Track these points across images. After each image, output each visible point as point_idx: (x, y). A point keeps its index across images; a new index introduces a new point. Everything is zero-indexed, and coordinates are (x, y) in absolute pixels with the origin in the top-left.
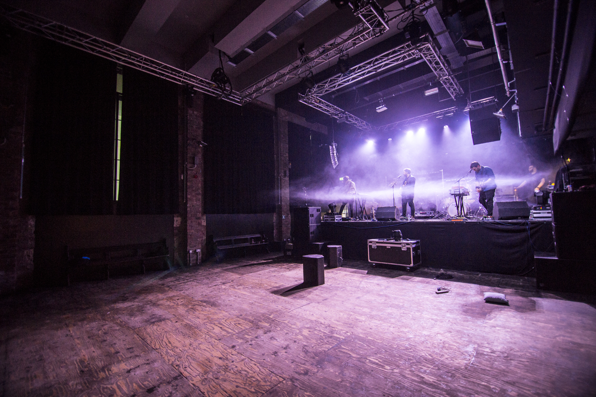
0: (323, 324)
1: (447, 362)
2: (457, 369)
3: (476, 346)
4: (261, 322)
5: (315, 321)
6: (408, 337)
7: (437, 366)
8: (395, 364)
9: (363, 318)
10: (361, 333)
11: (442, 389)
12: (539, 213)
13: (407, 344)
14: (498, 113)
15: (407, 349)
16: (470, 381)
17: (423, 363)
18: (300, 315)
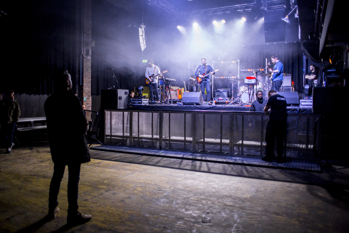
0: (150, 184)
1: (239, 196)
2: (245, 199)
3: (256, 188)
4: (98, 185)
5: (144, 182)
6: (214, 187)
7: (234, 198)
8: (207, 199)
9: (180, 179)
10: (181, 187)
11: (237, 207)
12: (305, 102)
13: (214, 190)
14: (285, 19)
15: (214, 192)
16: (252, 203)
17: (225, 198)
18: (130, 180)
